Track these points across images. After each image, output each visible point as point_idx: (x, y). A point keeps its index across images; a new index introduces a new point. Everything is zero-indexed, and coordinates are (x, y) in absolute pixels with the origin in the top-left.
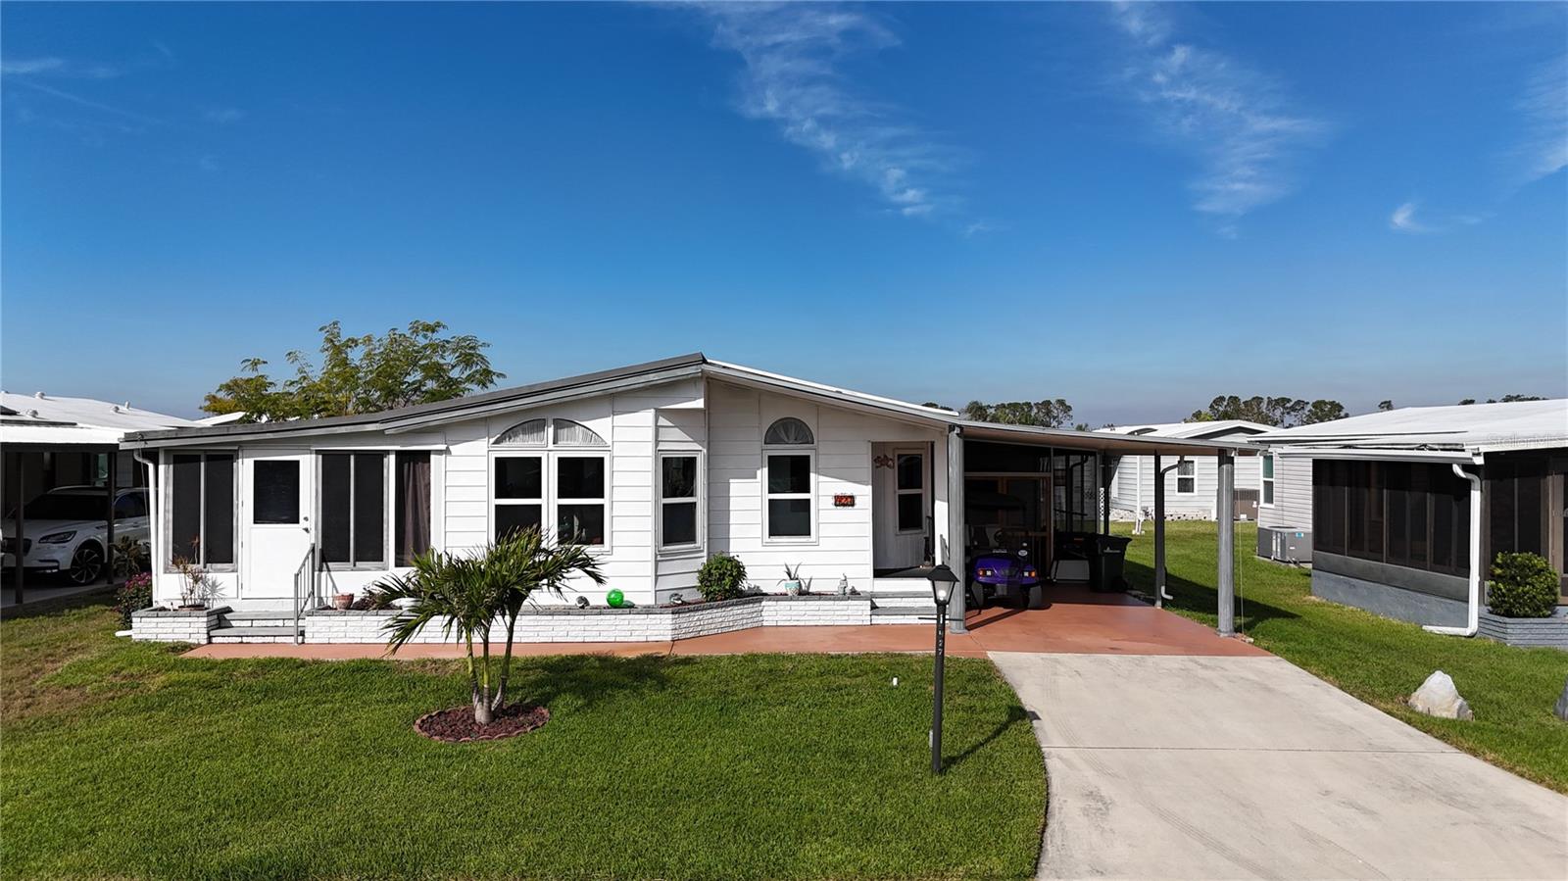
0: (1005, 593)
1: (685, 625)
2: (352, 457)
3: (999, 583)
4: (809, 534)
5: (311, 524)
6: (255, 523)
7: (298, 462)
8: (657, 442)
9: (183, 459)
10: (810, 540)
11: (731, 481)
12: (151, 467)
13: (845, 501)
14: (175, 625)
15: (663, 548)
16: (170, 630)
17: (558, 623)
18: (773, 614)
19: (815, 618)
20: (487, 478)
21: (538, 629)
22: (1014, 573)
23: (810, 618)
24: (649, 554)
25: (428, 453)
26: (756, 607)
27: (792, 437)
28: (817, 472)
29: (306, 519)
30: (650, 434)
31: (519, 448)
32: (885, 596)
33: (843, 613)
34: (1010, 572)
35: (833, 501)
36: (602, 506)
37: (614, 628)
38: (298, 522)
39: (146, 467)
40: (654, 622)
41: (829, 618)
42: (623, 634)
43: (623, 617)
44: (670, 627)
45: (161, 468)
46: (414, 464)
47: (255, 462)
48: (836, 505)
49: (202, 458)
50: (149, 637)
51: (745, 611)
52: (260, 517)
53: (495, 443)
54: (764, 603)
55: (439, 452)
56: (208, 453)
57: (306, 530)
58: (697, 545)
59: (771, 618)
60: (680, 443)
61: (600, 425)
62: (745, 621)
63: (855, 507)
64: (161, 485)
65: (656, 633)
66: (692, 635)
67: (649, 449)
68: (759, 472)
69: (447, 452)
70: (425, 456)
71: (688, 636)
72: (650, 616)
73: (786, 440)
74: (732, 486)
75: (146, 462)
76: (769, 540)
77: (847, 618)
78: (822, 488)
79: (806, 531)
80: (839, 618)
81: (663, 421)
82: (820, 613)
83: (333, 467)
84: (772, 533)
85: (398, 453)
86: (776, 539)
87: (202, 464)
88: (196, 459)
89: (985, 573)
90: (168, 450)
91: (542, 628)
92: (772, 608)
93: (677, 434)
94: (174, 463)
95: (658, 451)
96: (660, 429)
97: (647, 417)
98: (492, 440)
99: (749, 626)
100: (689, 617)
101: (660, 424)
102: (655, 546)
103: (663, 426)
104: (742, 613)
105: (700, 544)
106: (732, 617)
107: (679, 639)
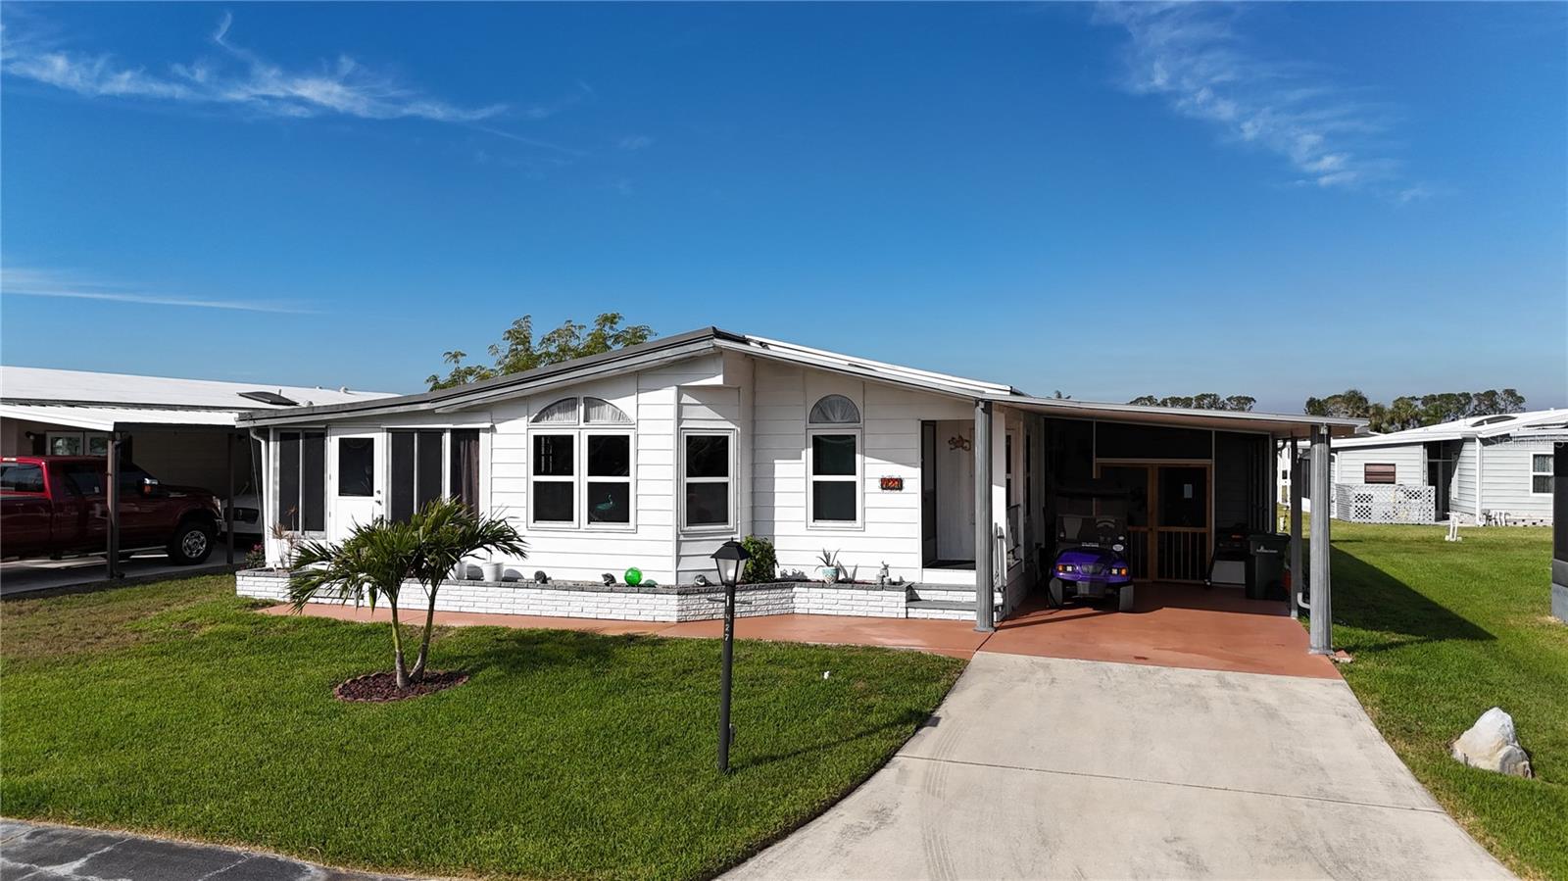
0: (1087, 592)
1: (694, 607)
2: (416, 435)
3: (1081, 579)
4: (855, 519)
5: (382, 497)
6: (340, 495)
7: (373, 439)
8: (680, 420)
9: (287, 436)
10: (856, 525)
11: (776, 461)
12: (263, 442)
13: (892, 484)
14: (267, 584)
15: (687, 528)
16: (264, 589)
17: (574, 598)
18: (804, 600)
19: (847, 608)
20: (526, 456)
21: (556, 603)
22: (1099, 569)
23: (842, 607)
24: (670, 534)
25: (477, 431)
26: (786, 593)
27: (838, 415)
28: (863, 453)
29: (379, 492)
30: (671, 412)
31: (554, 427)
32: (929, 588)
33: (876, 604)
34: (1095, 568)
35: (879, 484)
36: (628, 484)
37: (623, 606)
38: (372, 495)
39: (260, 443)
40: (660, 602)
41: (862, 608)
42: (632, 612)
43: (633, 595)
44: (676, 608)
45: (271, 444)
46: (466, 441)
47: (340, 439)
48: (883, 489)
49: (301, 436)
50: (248, 593)
51: (771, 596)
52: (344, 491)
53: (533, 421)
54: (795, 589)
55: (486, 430)
56: (307, 431)
57: (379, 502)
58: (728, 526)
59: (802, 606)
60: (707, 421)
61: (626, 404)
62: (770, 607)
63: (903, 491)
64: (270, 456)
65: (662, 613)
66: (704, 617)
67: (671, 427)
68: (804, 453)
69: (492, 429)
70: (474, 434)
71: (699, 618)
72: (658, 596)
73: (832, 418)
74: (776, 466)
75: (259, 439)
76: (814, 524)
77: (880, 609)
78: (869, 471)
79: (851, 516)
80: (872, 609)
81: (686, 399)
82: (853, 602)
83: (401, 442)
84: (818, 515)
85: (454, 432)
86: (820, 523)
87: (301, 441)
88: (296, 437)
89: (1065, 570)
90: (276, 428)
91: (559, 603)
92: (804, 595)
93: (705, 412)
94: (281, 440)
95: (680, 430)
96: (684, 407)
97: (669, 394)
98: (531, 419)
99: (776, 612)
100: (699, 599)
101: (683, 401)
102: (677, 525)
103: (688, 404)
104: (767, 599)
105: (732, 526)
106: (754, 602)
107: (686, 621)
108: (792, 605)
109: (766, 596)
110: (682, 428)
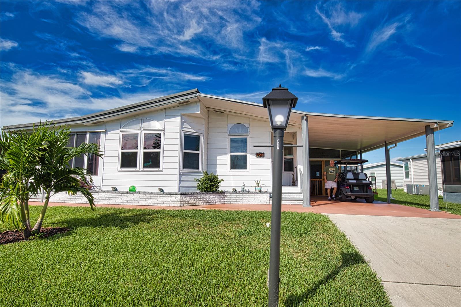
1: (187, 200)
2: (75, 135)
8: (182, 128)
10: (247, 171)
13: (260, 155)
15: (183, 170)
18: (229, 198)
20: (119, 142)
24: (177, 172)
26: (223, 196)
27: (240, 131)
28: (250, 145)
31: (131, 130)
33: (258, 199)
36: (160, 152)
37: (157, 200)
40: (173, 198)
43: (161, 195)
44: (179, 200)
46: (95, 137)
48: (257, 157)
53: (122, 129)
54: (225, 194)
55: (103, 132)
59: (228, 201)
62: (216, 201)
63: (265, 158)
65: (174, 202)
67: (178, 130)
69: (106, 132)
70: (98, 134)
71: (189, 205)
72: (172, 195)
73: (237, 132)
76: (230, 171)
78: (252, 151)
80: (256, 201)
84: (232, 168)
85: (90, 133)
86: (233, 171)
97: (177, 119)
99: (218, 203)
100: (189, 197)
101: (183, 120)
102: (180, 168)
103: (185, 122)
104: (215, 198)
105: (200, 170)
106: (210, 199)
107: (183, 206)
108: (224, 200)
109: (215, 196)
110: (182, 131)
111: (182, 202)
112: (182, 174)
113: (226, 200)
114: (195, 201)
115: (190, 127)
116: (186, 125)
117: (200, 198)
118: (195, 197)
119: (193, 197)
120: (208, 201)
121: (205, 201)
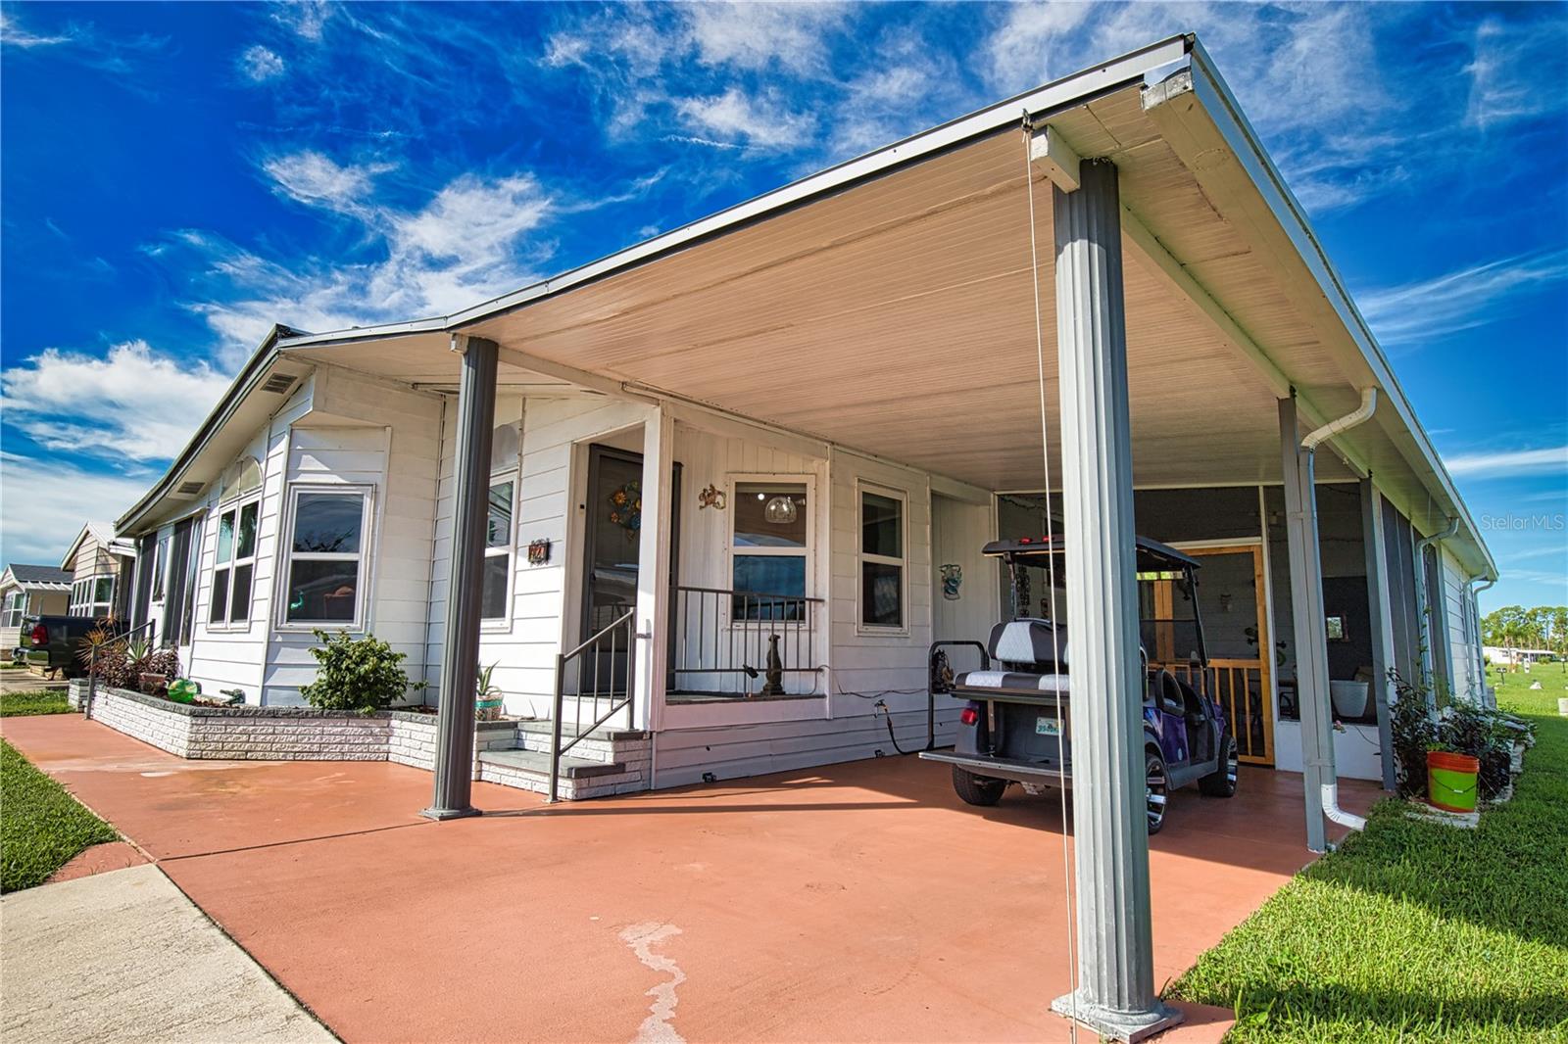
1: (216, 738)
4: (502, 615)
5: (165, 601)
6: (153, 600)
10: (504, 624)
13: (541, 552)
18: (396, 741)
20: (216, 541)
24: (264, 633)
26: (375, 726)
27: (507, 454)
28: (518, 509)
29: (164, 595)
30: (282, 462)
31: (230, 501)
35: (528, 555)
36: (252, 566)
37: (168, 731)
42: (170, 740)
43: (174, 715)
48: (532, 562)
51: (348, 731)
54: (392, 722)
57: (163, 607)
58: (352, 625)
59: (395, 749)
62: (347, 748)
63: (550, 561)
65: (182, 742)
67: (279, 483)
71: (221, 756)
78: (521, 535)
79: (501, 610)
92: (397, 733)
95: (289, 485)
96: (300, 454)
99: (356, 757)
100: (226, 726)
101: (299, 447)
102: (271, 621)
103: (306, 451)
104: (341, 734)
105: (359, 625)
106: (318, 737)
107: (201, 759)
108: (385, 747)
109: (340, 729)
110: (291, 484)
111: (196, 742)
112: (279, 639)
113: (393, 749)
114: (248, 742)
115: (326, 469)
116: (309, 462)
117: (271, 731)
118: (251, 728)
119: (241, 728)
120: (308, 746)
121: (293, 747)
